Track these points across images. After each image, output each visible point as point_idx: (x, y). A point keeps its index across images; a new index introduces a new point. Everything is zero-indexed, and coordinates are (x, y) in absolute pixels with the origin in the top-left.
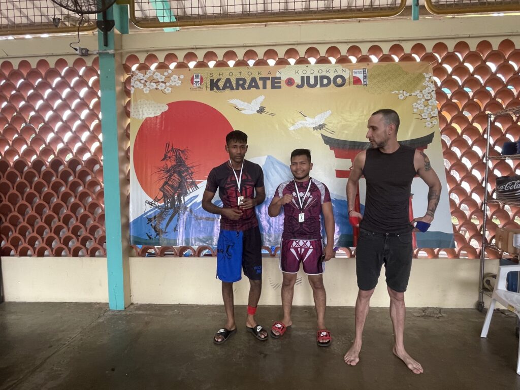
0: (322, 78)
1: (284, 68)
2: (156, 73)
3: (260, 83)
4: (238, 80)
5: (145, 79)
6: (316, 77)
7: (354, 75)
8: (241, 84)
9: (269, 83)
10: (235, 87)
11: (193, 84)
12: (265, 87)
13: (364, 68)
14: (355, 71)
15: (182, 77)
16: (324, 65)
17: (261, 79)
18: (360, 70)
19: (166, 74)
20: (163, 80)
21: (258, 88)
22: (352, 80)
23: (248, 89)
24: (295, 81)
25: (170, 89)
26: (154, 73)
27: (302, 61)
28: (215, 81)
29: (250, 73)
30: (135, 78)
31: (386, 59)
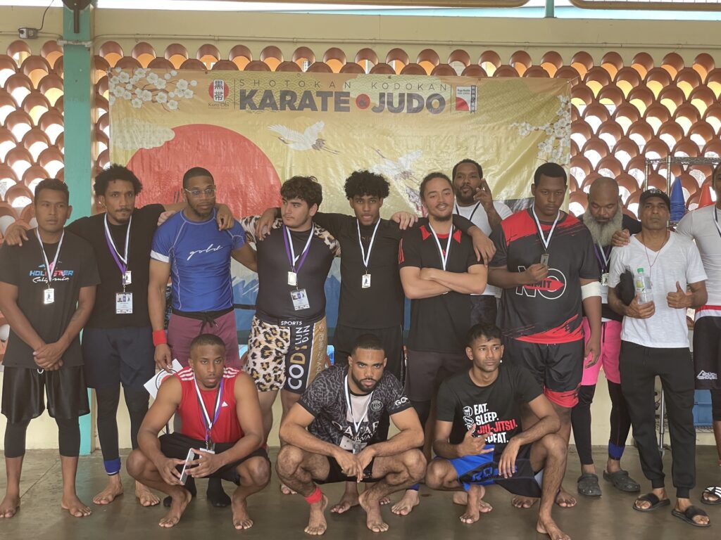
0: (411, 96)
1: (355, 77)
2: (151, 74)
3: (318, 101)
4: (284, 94)
5: (132, 83)
6: (401, 95)
7: (458, 96)
8: (287, 101)
9: (331, 101)
10: (279, 106)
11: (212, 95)
12: (324, 108)
13: (474, 84)
14: (460, 88)
15: (194, 83)
16: (413, 76)
17: (319, 94)
18: (466, 88)
19: (167, 76)
20: (164, 87)
21: (314, 108)
22: (454, 104)
23: (298, 110)
24: (372, 101)
25: (176, 103)
26: (147, 74)
27: (381, 69)
28: (247, 93)
29: (302, 84)
30: (115, 80)
31: (505, 71)
